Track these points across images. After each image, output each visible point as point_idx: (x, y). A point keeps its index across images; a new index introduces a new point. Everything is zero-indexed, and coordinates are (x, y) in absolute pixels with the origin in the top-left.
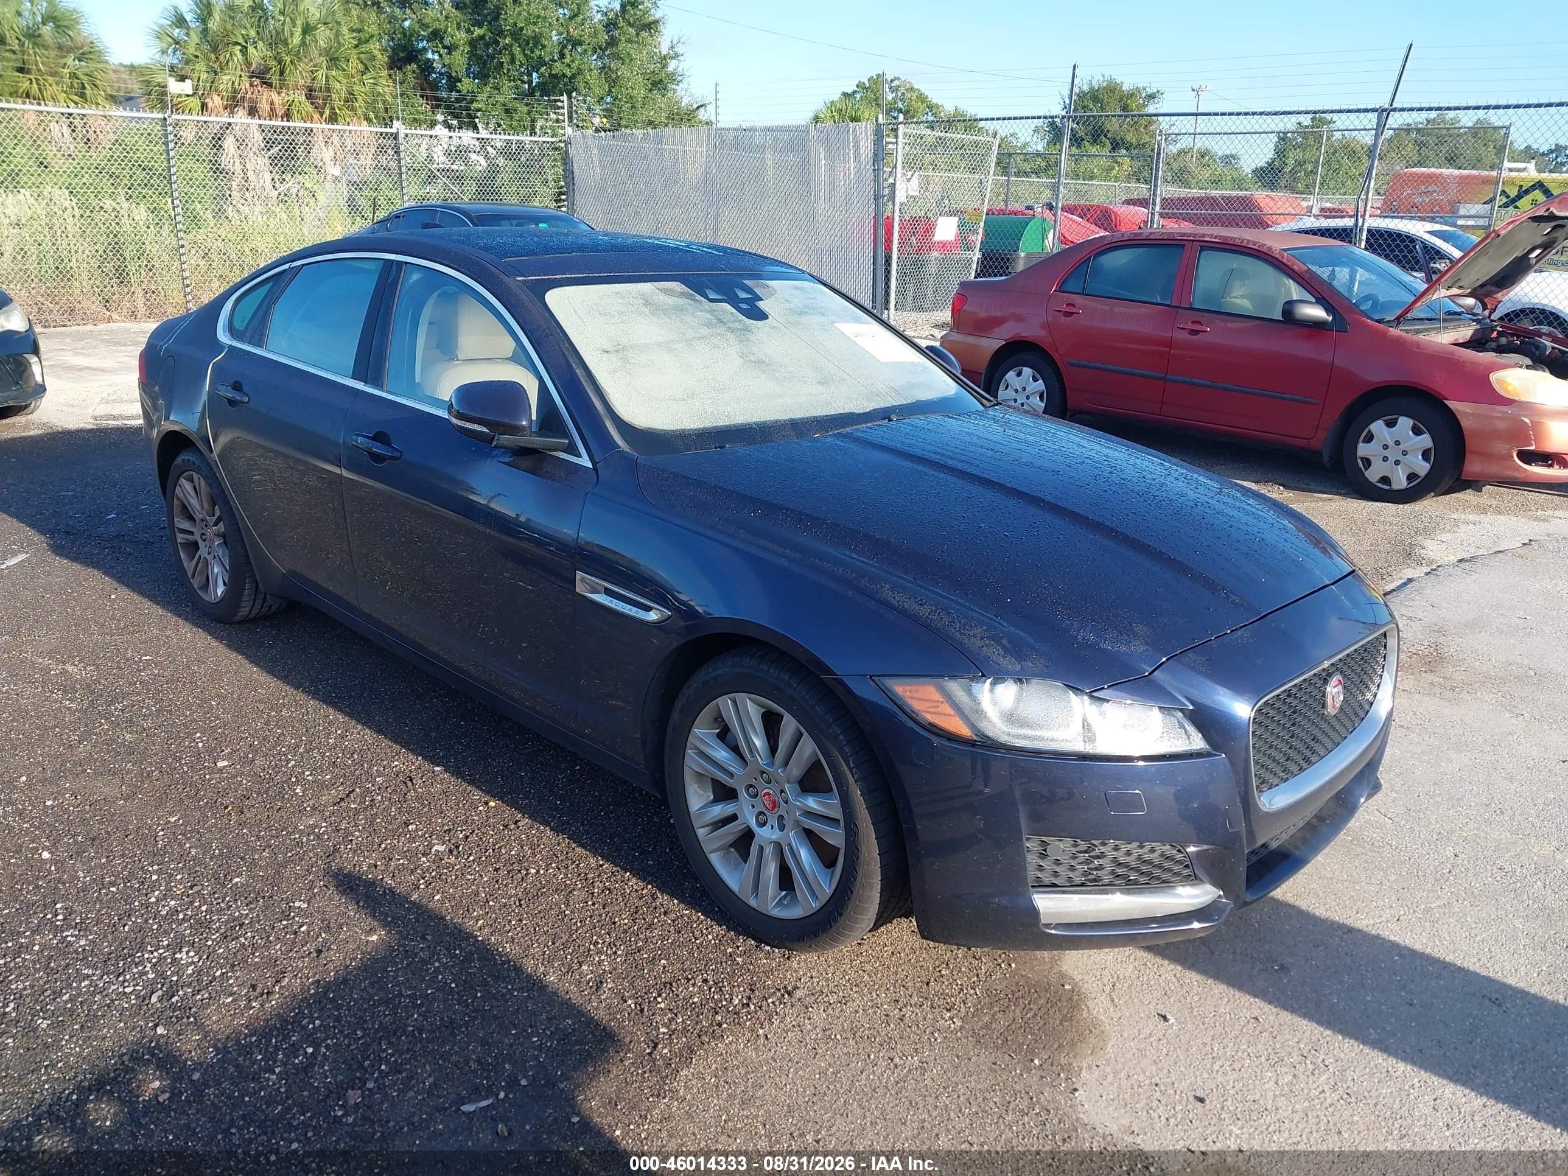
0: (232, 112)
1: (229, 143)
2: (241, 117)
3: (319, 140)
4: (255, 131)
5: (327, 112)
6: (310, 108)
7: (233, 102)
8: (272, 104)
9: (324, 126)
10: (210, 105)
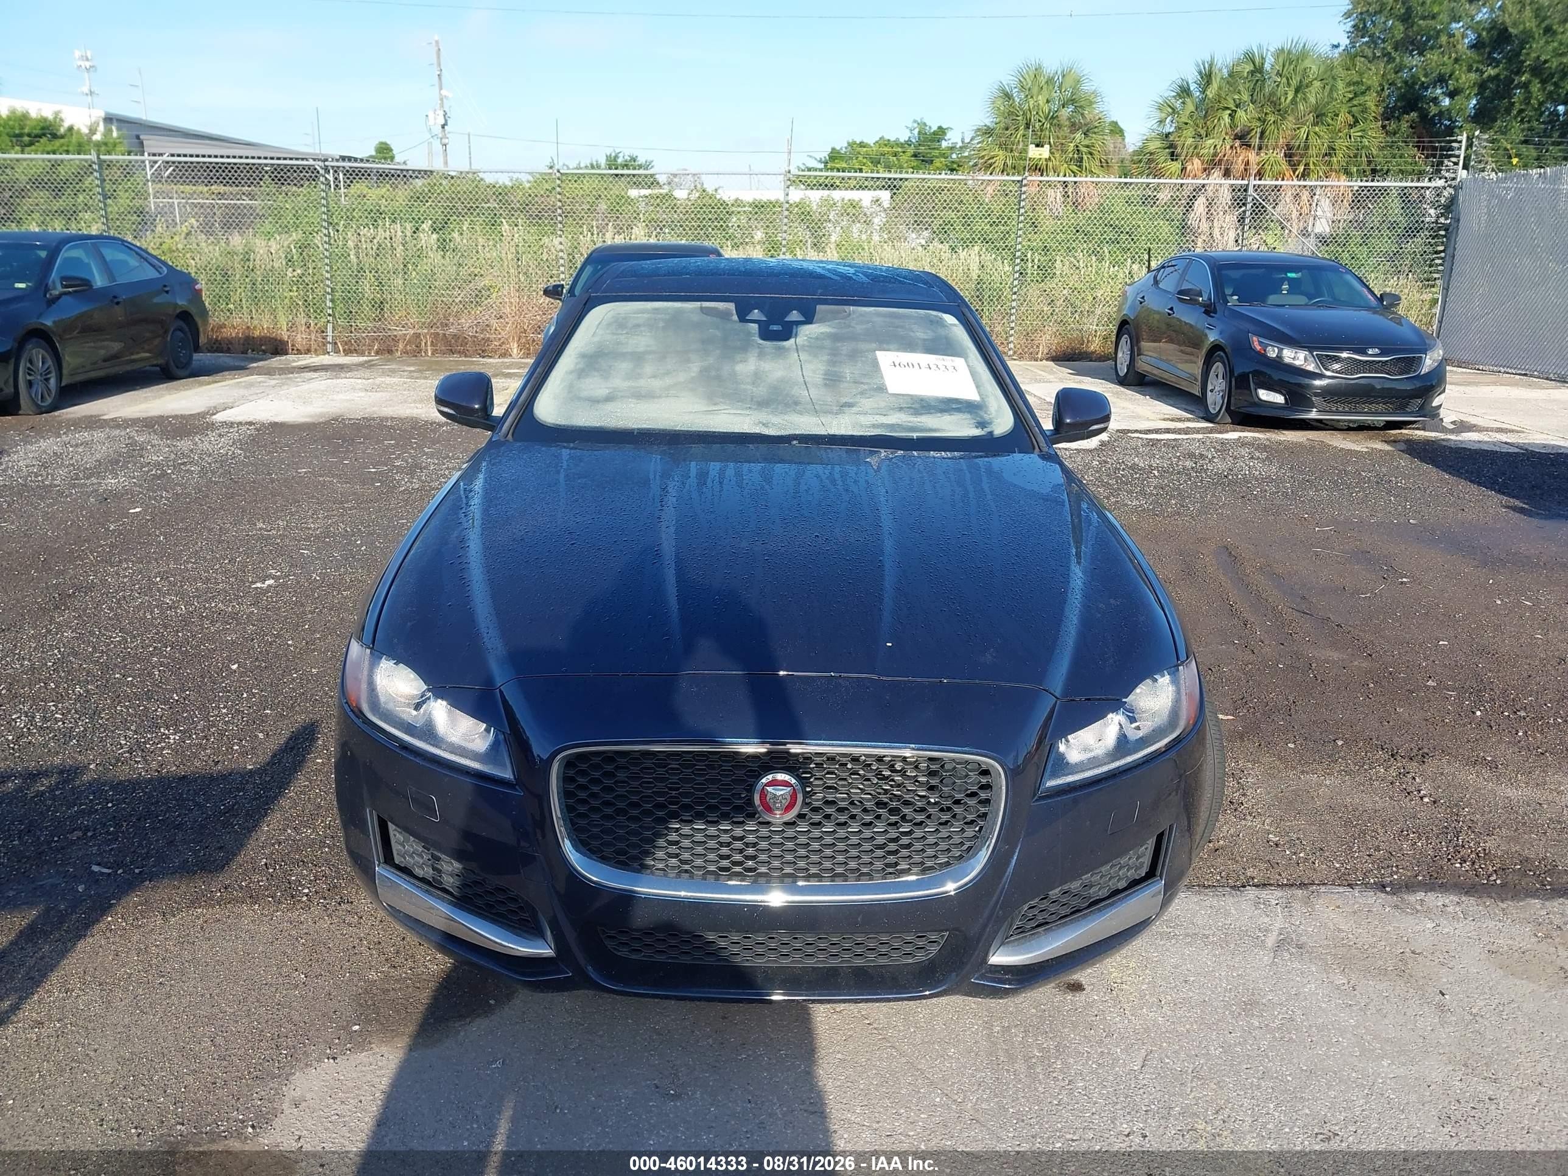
0: (1208, 175)
1: (1200, 204)
2: (1216, 178)
3: (1287, 197)
4: (1226, 191)
5: (1301, 168)
6: (1285, 166)
7: (1212, 164)
8: (1247, 163)
9: (1296, 182)
10: (1189, 168)
